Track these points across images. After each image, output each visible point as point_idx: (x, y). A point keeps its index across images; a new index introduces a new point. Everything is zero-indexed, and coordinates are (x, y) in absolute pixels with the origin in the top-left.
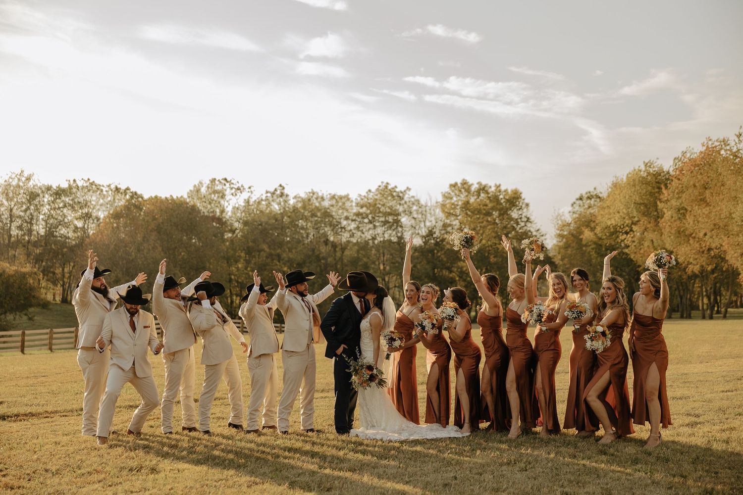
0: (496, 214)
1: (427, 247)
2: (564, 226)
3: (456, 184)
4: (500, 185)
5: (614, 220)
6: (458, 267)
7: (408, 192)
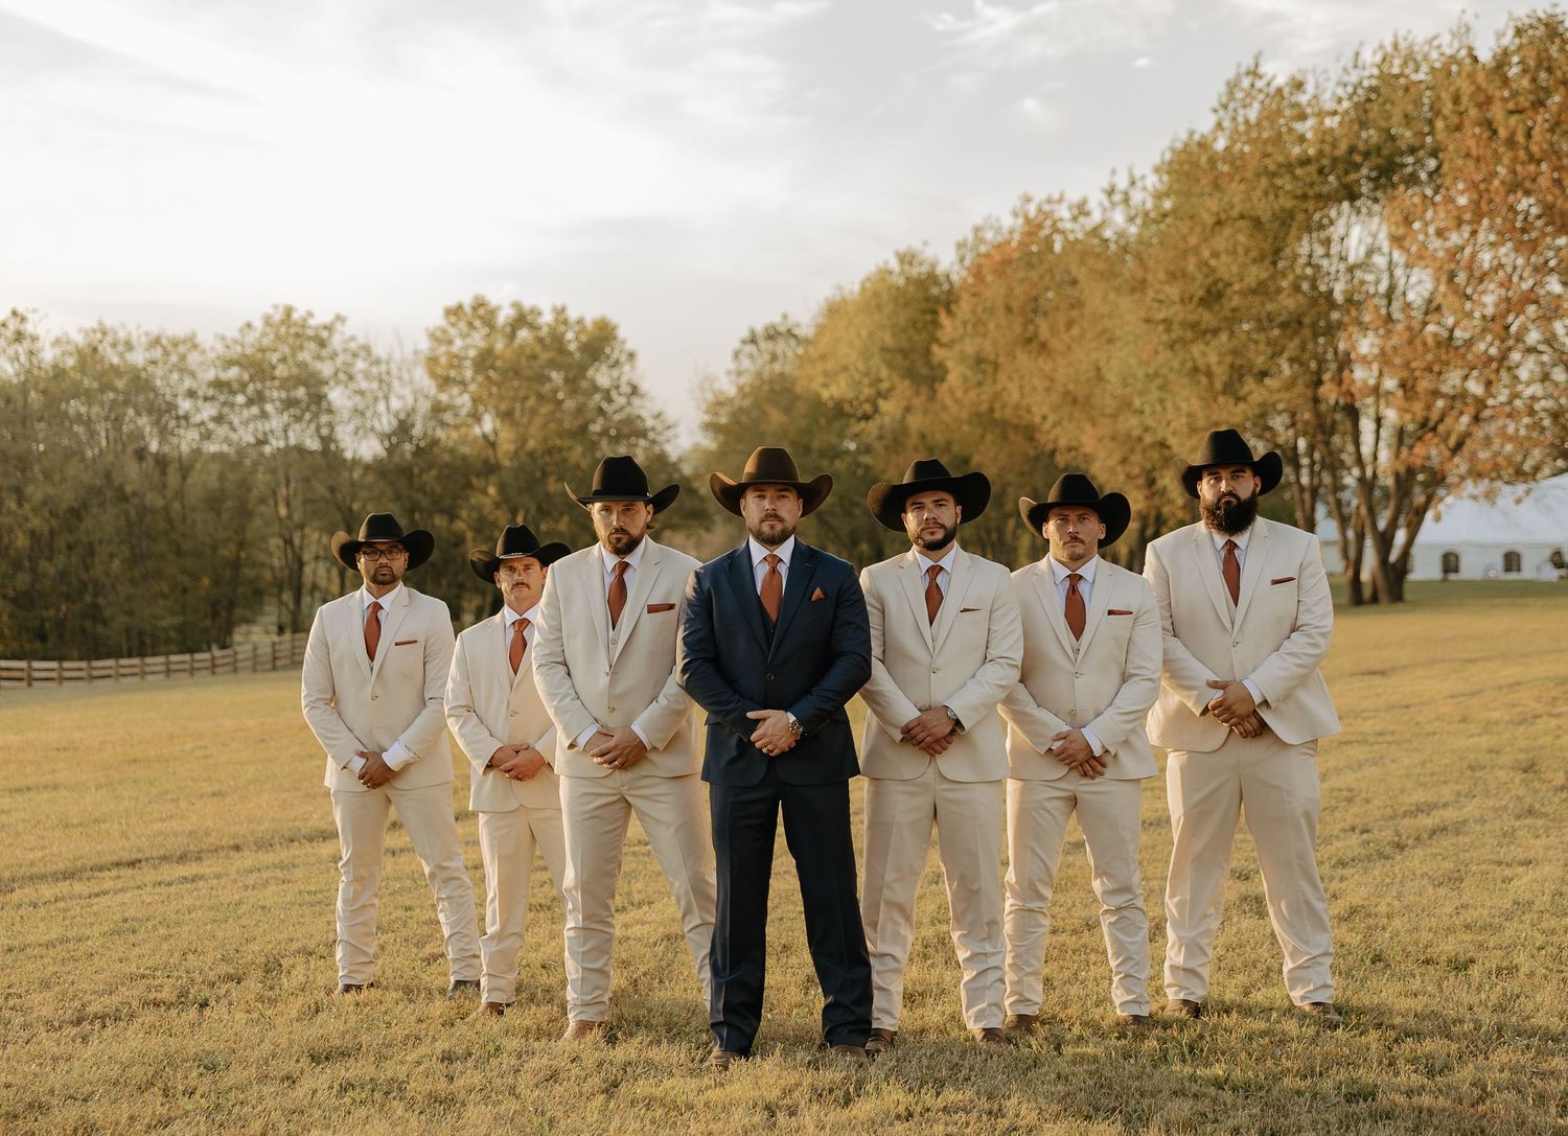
0: (557, 377)
1: (396, 459)
2: (720, 404)
3: (460, 307)
4: (563, 310)
5: (837, 390)
6: (472, 508)
7: (338, 326)
